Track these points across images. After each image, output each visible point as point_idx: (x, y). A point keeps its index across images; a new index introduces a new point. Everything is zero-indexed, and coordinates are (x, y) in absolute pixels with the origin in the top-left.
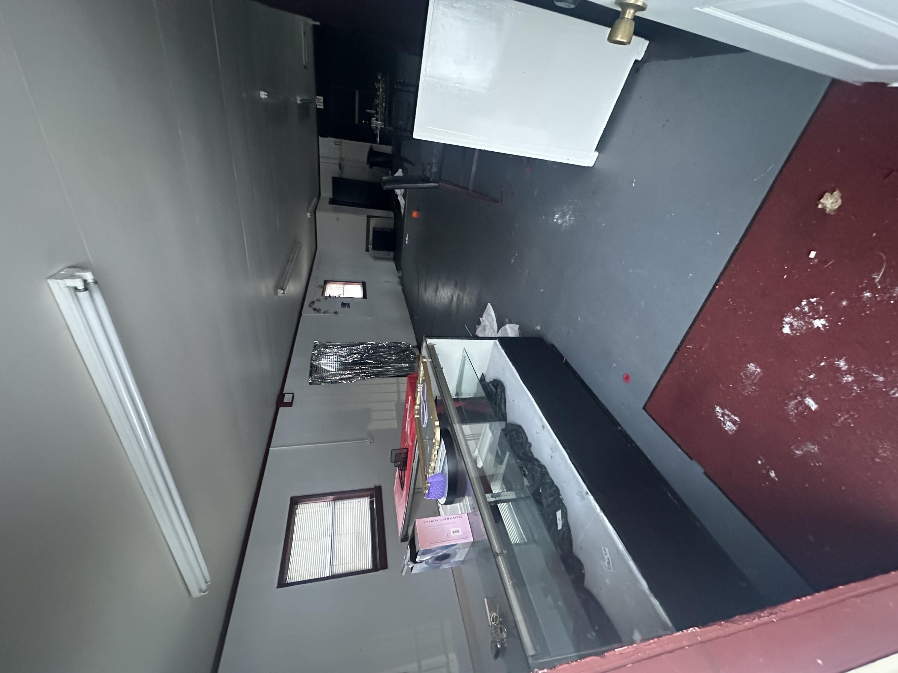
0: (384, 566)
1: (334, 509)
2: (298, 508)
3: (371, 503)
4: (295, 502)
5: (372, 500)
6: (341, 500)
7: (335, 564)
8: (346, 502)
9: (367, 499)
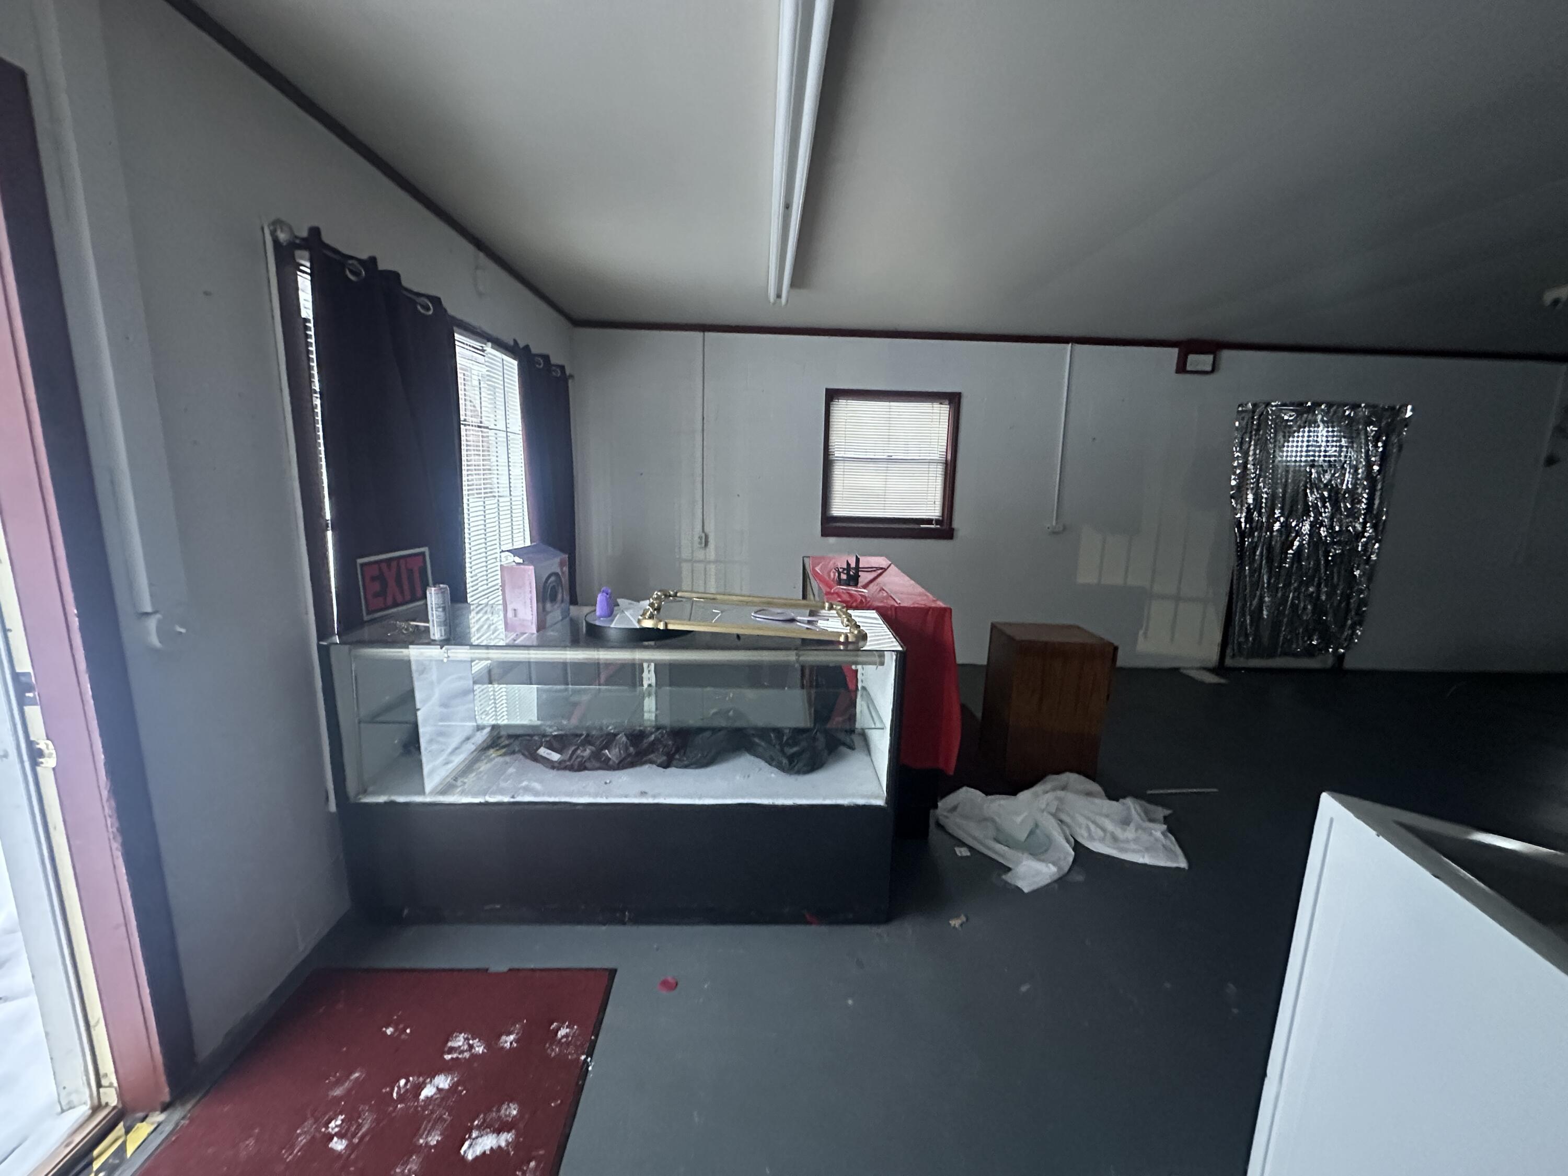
0: (825, 533)
1: (930, 462)
2: (942, 406)
3: (929, 521)
4: (954, 400)
5: (934, 522)
6: (943, 473)
7: (846, 464)
8: (940, 478)
9: (938, 514)
